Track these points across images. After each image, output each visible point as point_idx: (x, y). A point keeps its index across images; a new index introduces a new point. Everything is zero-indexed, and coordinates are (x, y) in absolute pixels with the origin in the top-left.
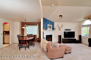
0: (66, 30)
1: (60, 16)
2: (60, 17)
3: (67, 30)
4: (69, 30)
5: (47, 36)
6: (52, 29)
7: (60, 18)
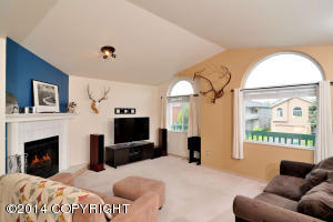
0: (118, 111)
1: (104, 49)
2: (107, 53)
3: (122, 111)
4: (129, 111)
5: (27, 145)
6: (56, 108)
7: (105, 57)
